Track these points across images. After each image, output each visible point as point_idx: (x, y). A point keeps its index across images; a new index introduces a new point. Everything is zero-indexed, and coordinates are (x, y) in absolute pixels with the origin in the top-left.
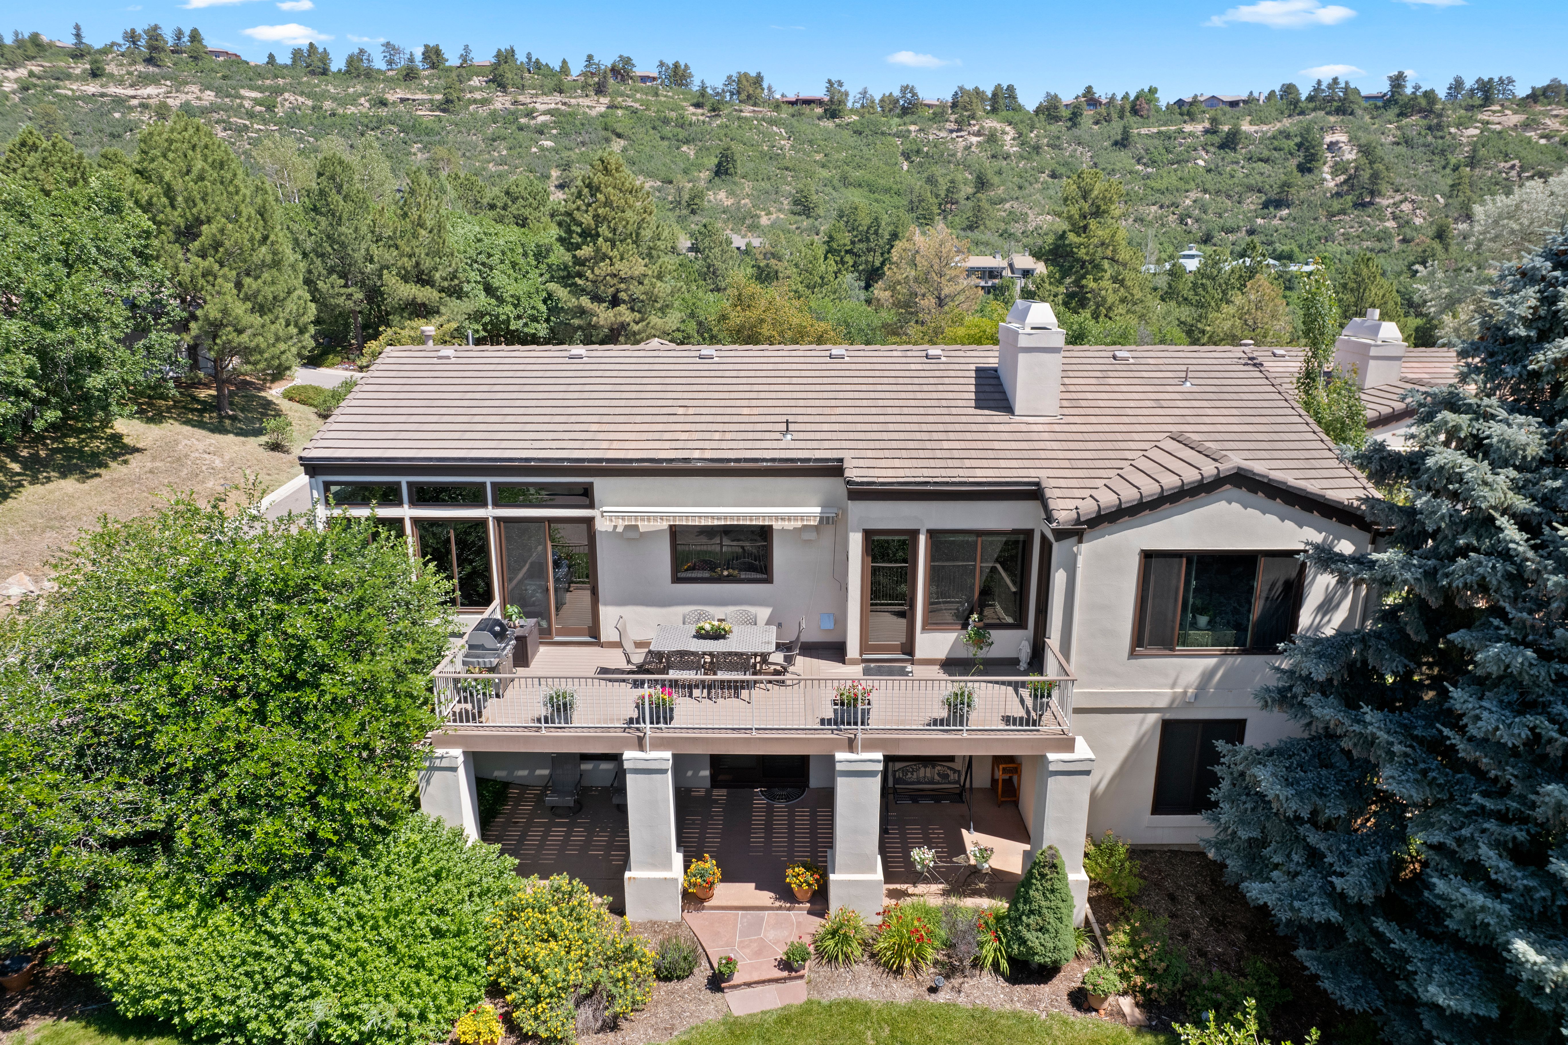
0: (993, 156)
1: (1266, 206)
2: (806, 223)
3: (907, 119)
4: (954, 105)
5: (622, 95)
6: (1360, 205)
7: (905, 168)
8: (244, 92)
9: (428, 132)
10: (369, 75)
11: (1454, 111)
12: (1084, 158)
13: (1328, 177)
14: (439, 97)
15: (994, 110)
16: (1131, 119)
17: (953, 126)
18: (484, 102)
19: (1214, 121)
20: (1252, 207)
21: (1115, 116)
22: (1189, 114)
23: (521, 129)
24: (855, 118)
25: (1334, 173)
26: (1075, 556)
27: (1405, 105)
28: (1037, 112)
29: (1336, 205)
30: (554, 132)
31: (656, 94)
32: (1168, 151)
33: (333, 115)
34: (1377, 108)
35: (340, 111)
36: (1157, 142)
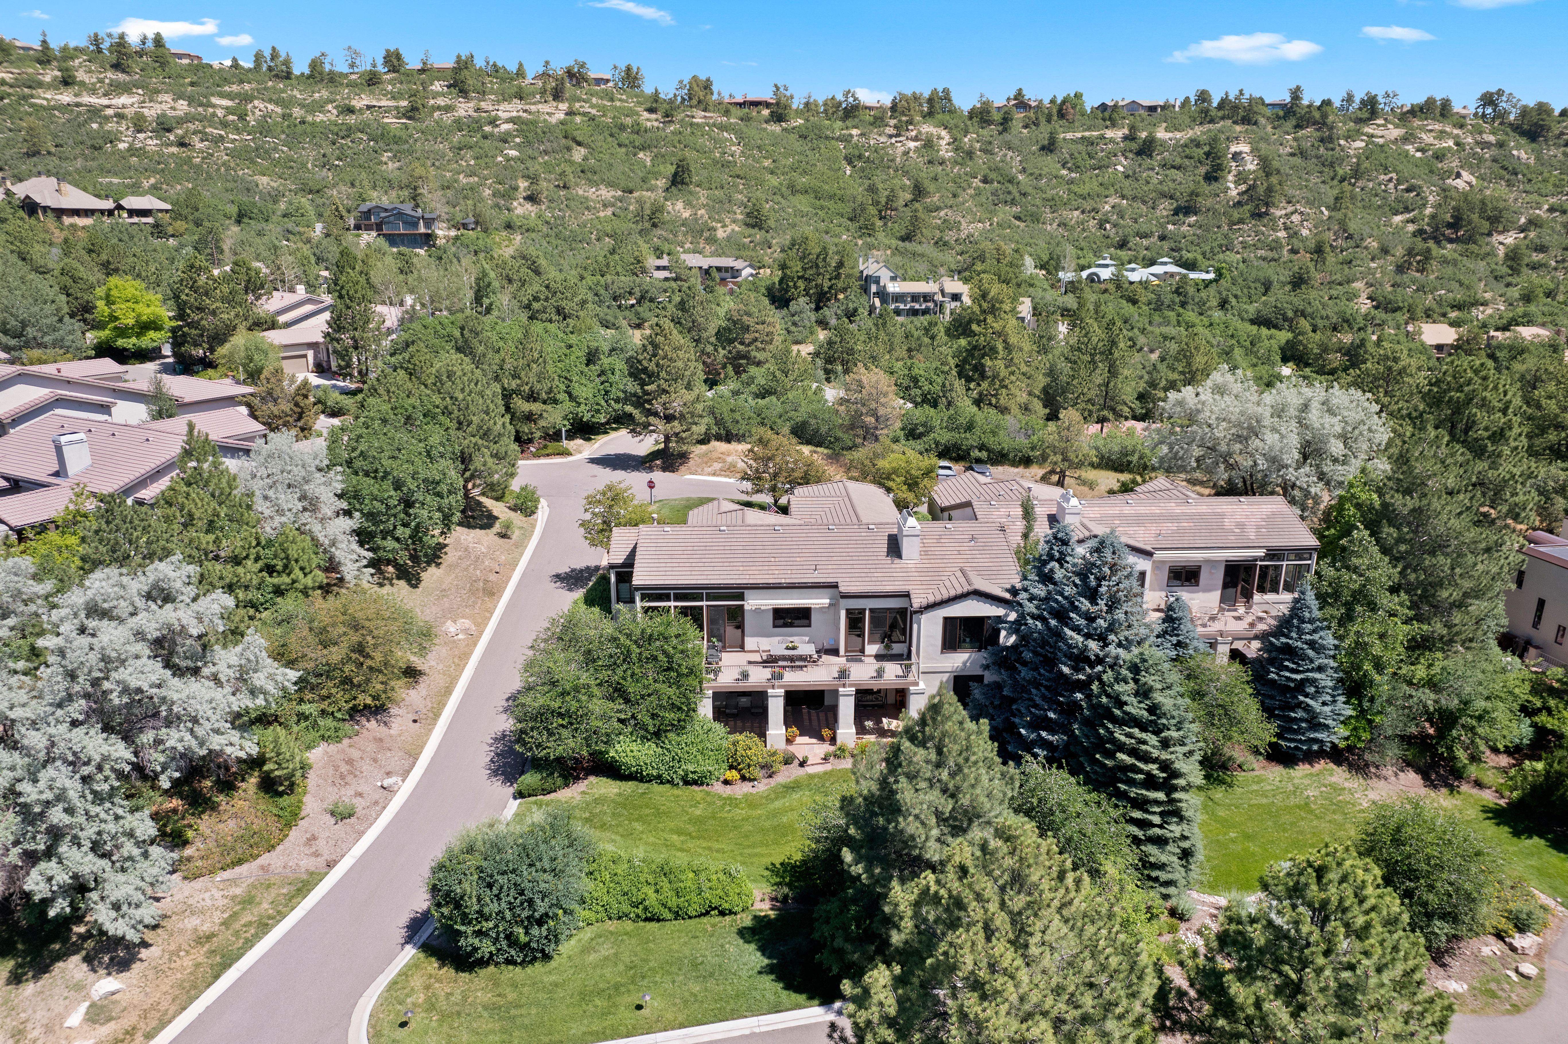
0: (930, 162)
1: (1176, 212)
2: (759, 236)
3: (849, 123)
4: (894, 108)
5: (579, 100)
6: (1257, 215)
7: (848, 172)
8: (215, 100)
9: (397, 140)
10: (333, 79)
11: (1345, 123)
12: (1014, 161)
13: (1232, 186)
14: (404, 103)
15: (930, 114)
16: (1057, 124)
17: (892, 131)
18: (448, 109)
19: (1132, 128)
20: (1165, 213)
21: (1043, 120)
22: (1110, 119)
23: (485, 137)
24: (801, 121)
25: (1237, 183)
26: (921, 620)
27: (1302, 117)
28: (972, 114)
29: (1236, 216)
30: (518, 140)
31: (612, 100)
32: (1091, 157)
33: (303, 122)
34: (1278, 118)
35: (309, 118)
36: (1081, 147)
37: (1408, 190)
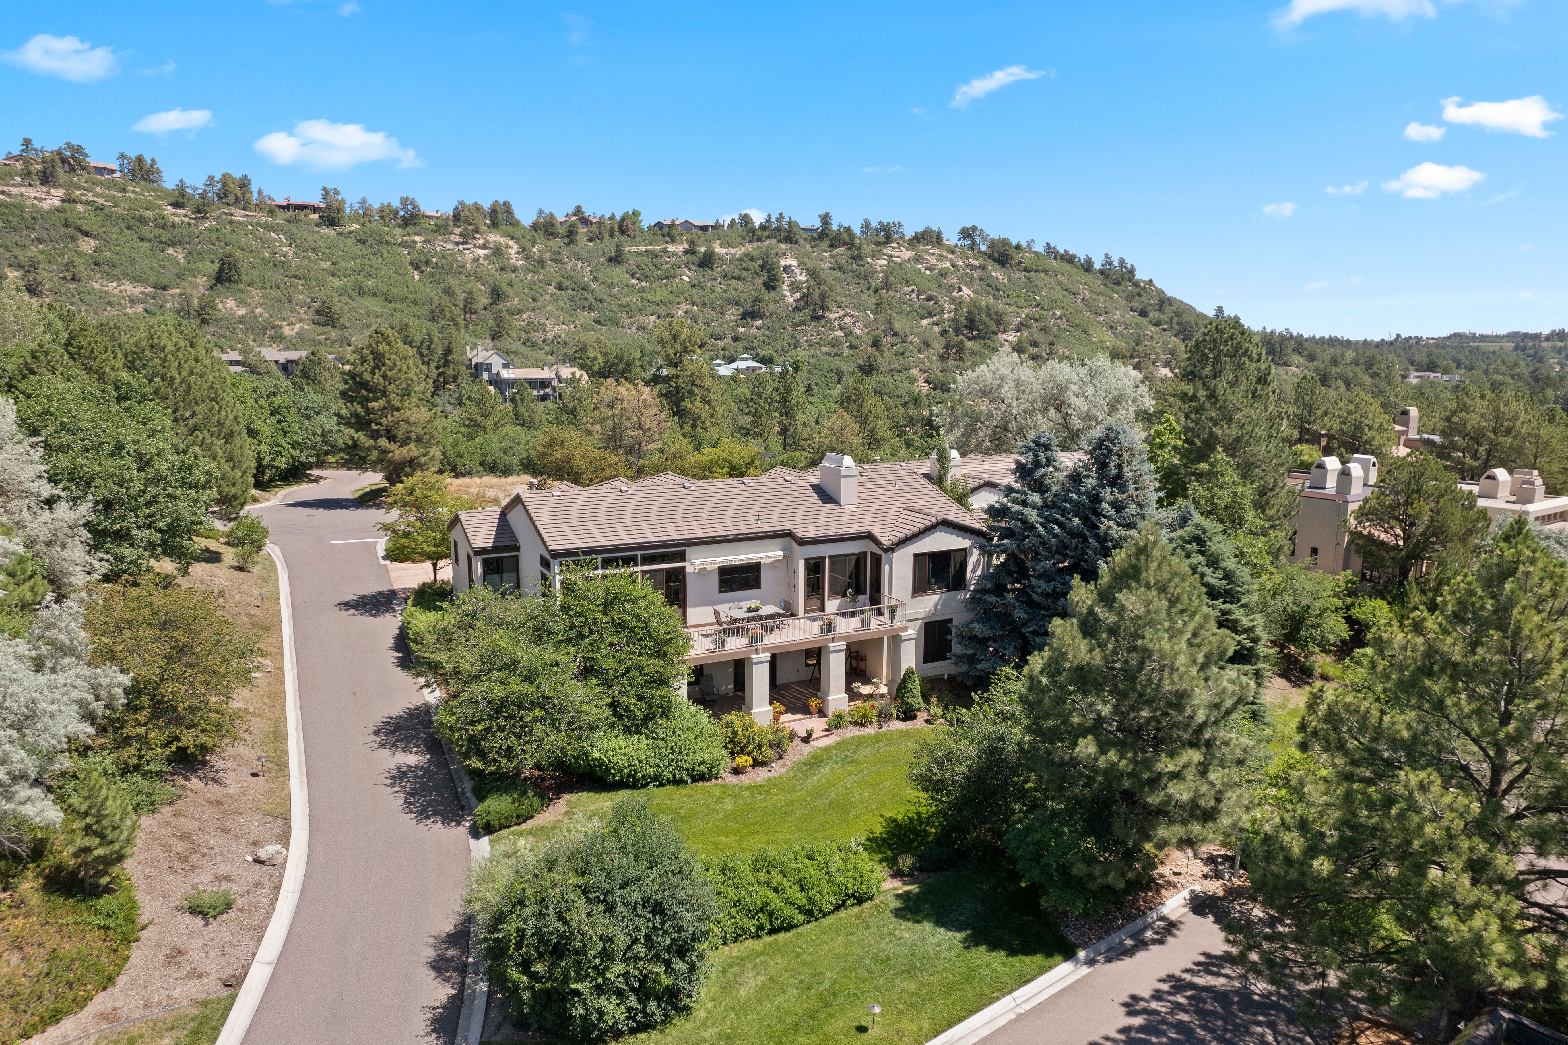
0: (502, 269)
1: (744, 316)
2: (334, 334)
3: (410, 229)
4: (456, 218)
5: (78, 188)
6: (816, 318)
7: (417, 277)
11: (868, 245)
12: (585, 271)
13: (788, 294)
15: (495, 225)
16: (619, 238)
17: (458, 239)
19: (691, 243)
20: (733, 318)
21: (606, 235)
22: (669, 235)
24: (356, 226)
25: (792, 291)
26: (892, 559)
27: (834, 239)
28: (535, 227)
29: (798, 318)
32: (658, 269)
34: (815, 239)
36: (646, 260)
37: (928, 299)
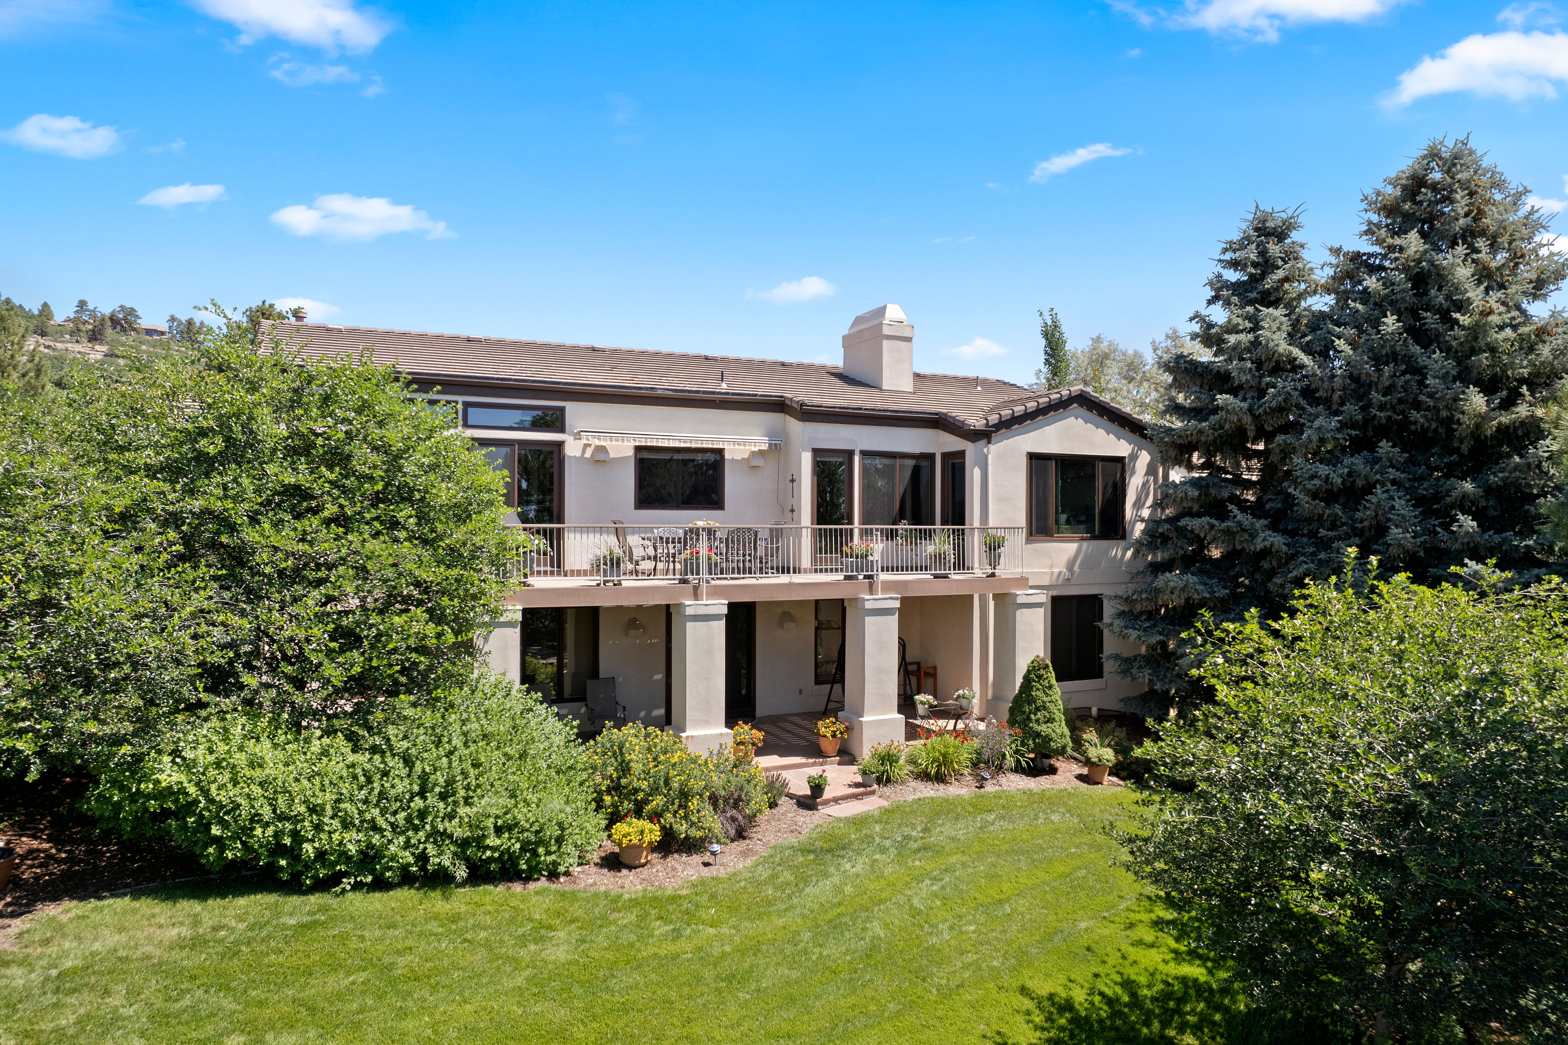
26: (986, 457)
31: (166, 348)
